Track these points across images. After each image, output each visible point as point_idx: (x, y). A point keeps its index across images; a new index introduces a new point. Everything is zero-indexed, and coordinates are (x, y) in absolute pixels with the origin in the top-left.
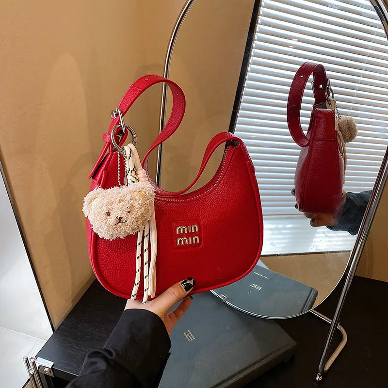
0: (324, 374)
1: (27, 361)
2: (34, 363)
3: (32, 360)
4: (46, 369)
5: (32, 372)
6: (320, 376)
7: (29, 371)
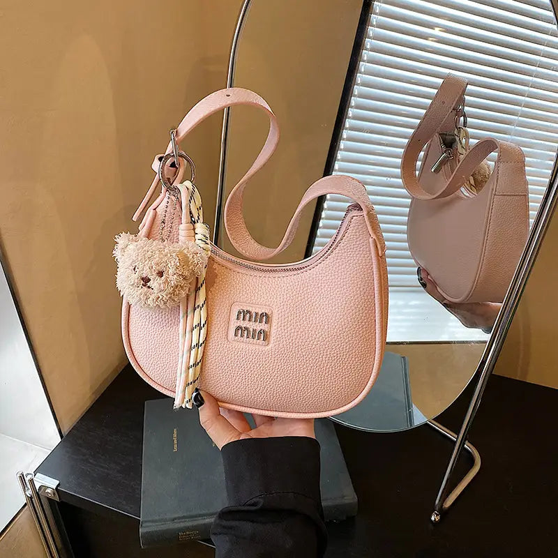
0: (444, 513)
1: (22, 478)
2: (32, 481)
3: (29, 477)
4: (49, 491)
5: (29, 493)
6: (437, 515)
7: (25, 492)
